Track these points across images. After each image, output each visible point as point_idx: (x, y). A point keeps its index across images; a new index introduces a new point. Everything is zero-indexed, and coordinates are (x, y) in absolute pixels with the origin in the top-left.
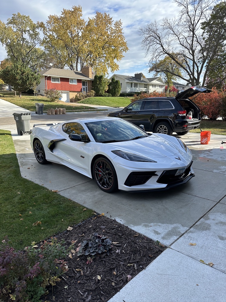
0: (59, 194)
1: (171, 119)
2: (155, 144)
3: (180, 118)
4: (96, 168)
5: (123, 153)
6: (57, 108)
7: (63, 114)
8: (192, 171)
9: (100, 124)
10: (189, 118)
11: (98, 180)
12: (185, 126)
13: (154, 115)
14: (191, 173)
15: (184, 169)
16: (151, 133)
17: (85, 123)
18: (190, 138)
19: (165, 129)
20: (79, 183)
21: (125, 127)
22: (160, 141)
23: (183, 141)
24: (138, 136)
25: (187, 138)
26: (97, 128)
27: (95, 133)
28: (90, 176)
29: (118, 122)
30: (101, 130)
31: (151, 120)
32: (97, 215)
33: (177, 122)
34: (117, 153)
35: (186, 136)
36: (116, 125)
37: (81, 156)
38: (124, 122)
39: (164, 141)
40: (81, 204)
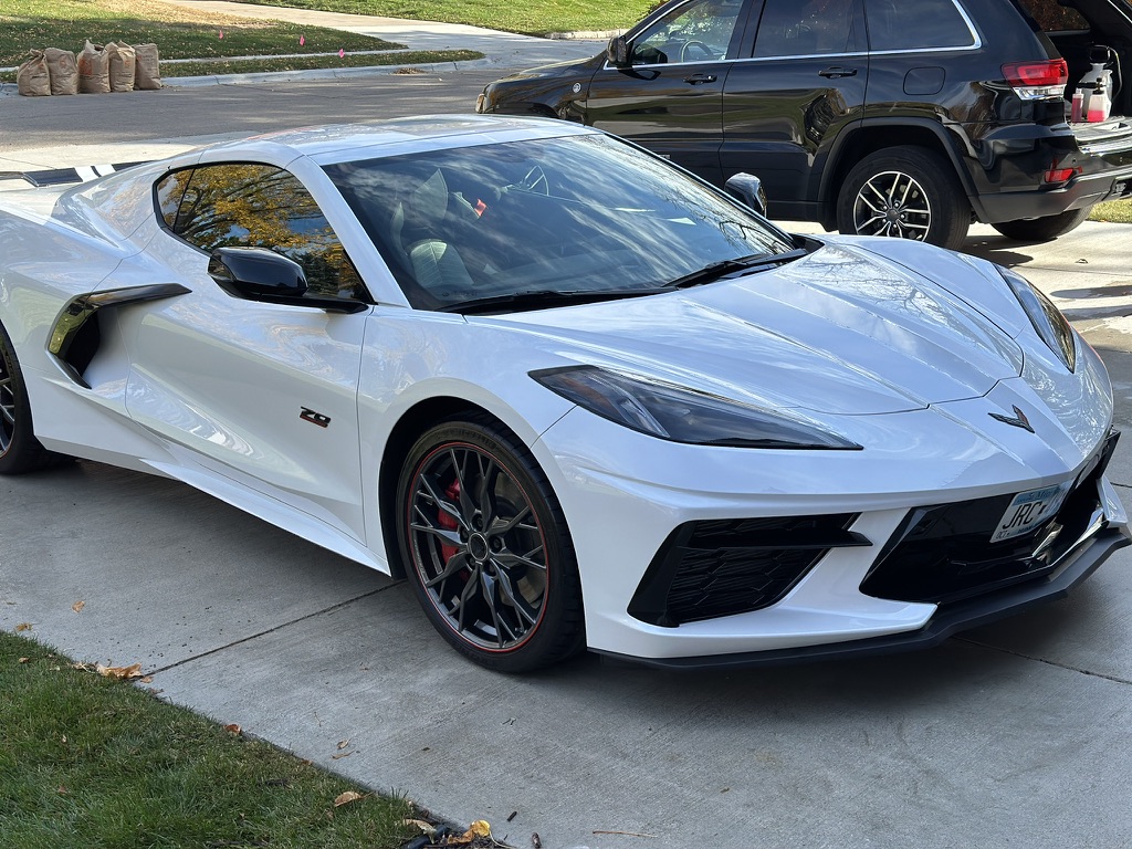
0: (152, 696)
1: (953, 127)
2: (841, 311)
3: (1019, 119)
4: (421, 501)
5: (617, 383)
6: (90, 47)
7: (137, 86)
8: (1112, 508)
9: (438, 174)
10: (1085, 116)
11: (437, 587)
12: (1058, 176)
13: (831, 93)
14: (1105, 523)
15: (1058, 490)
16: (812, 229)
17: (327, 169)
18: (1092, 261)
19: (910, 202)
20: (297, 611)
21: (619, 193)
22: (873, 290)
23: (1047, 284)
24: (719, 260)
25: (1071, 260)
26: (417, 201)
27: (397, 240)
28: (375, 558)
29: (562, 154)
30: (442, 213)
31: (808, 135)
32: (437, 837)
33: (998, 146)
34: (571, 385)
35: (1070, 251)
36: (555, 175)
37: (306, 414)
38: (611, 155)
39: (905, 291)
40: (318, 758)
